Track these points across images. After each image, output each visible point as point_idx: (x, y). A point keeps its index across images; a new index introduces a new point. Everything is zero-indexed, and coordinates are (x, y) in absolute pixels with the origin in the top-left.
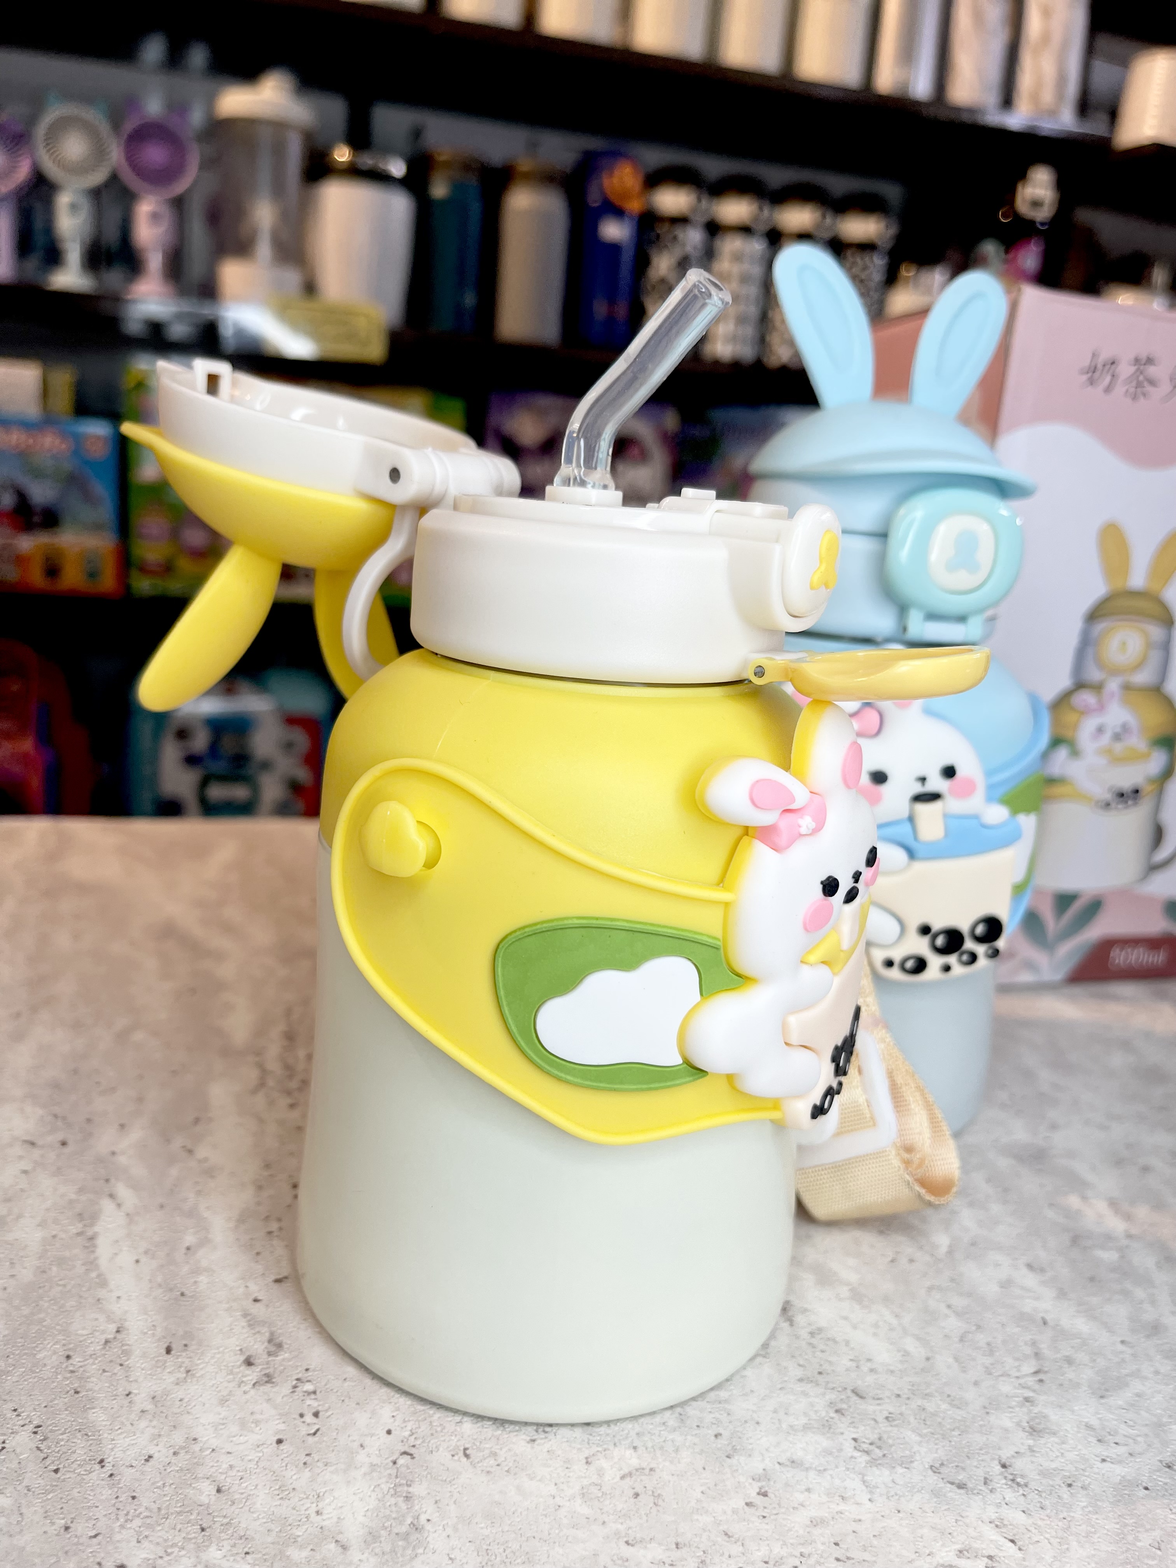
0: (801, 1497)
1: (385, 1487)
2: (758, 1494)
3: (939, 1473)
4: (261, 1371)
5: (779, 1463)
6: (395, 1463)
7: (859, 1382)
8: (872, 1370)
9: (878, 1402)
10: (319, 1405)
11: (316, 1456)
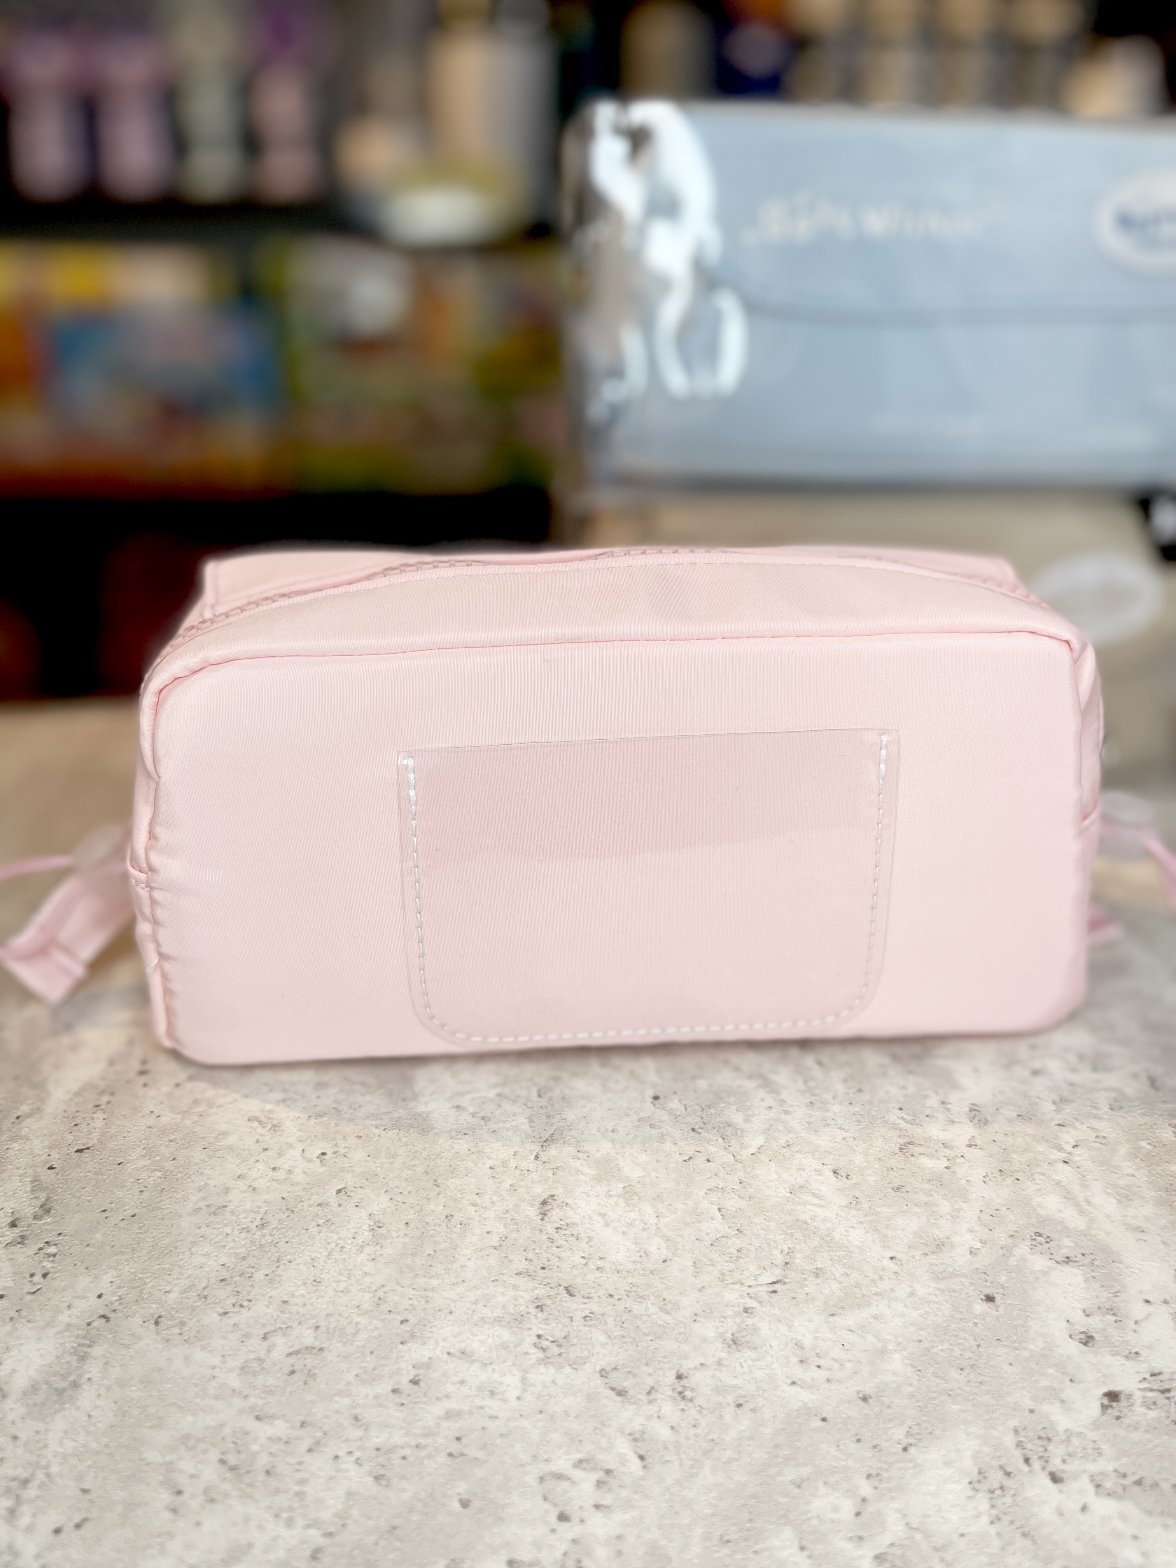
0: (449, 1388)
1: (68, 1346)
2: (410, 1381)
3: (606, 1377)
4: (19, 1233)
5: (449, 1353)
6: (89, 1324)
7: (579, 1280)
8: (598, 1268)
9: (587, 1300)
10: (52, 1267)
11: (23, 1313)
